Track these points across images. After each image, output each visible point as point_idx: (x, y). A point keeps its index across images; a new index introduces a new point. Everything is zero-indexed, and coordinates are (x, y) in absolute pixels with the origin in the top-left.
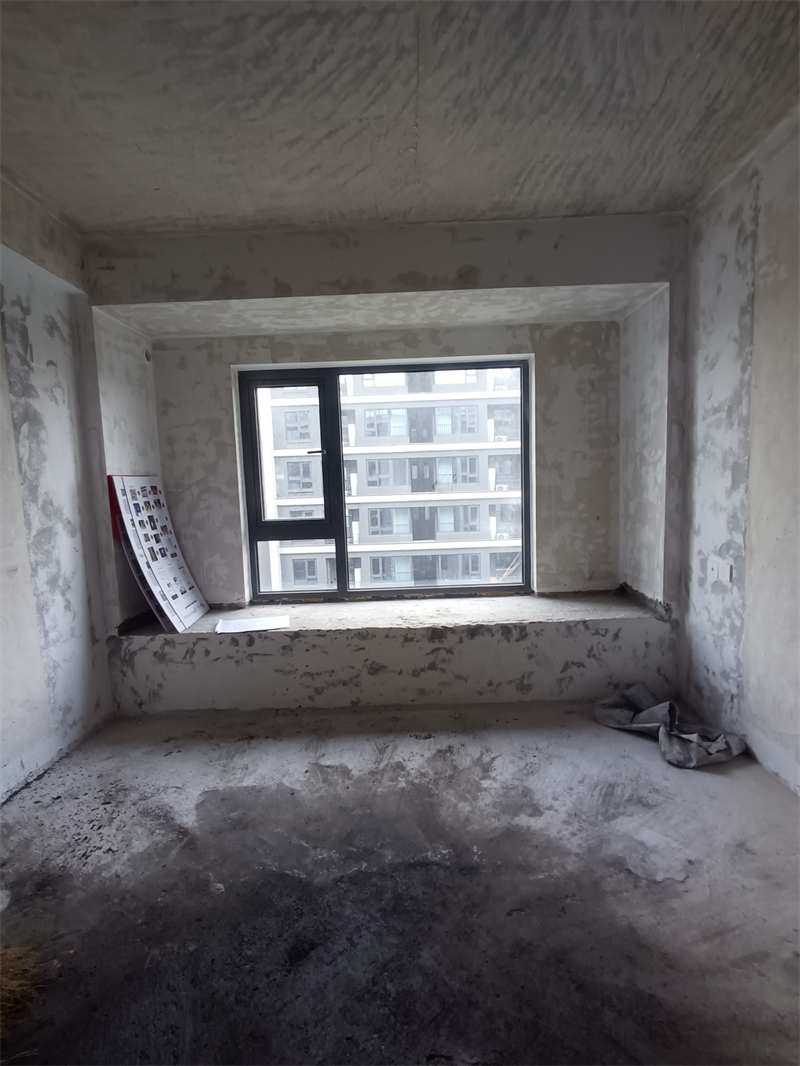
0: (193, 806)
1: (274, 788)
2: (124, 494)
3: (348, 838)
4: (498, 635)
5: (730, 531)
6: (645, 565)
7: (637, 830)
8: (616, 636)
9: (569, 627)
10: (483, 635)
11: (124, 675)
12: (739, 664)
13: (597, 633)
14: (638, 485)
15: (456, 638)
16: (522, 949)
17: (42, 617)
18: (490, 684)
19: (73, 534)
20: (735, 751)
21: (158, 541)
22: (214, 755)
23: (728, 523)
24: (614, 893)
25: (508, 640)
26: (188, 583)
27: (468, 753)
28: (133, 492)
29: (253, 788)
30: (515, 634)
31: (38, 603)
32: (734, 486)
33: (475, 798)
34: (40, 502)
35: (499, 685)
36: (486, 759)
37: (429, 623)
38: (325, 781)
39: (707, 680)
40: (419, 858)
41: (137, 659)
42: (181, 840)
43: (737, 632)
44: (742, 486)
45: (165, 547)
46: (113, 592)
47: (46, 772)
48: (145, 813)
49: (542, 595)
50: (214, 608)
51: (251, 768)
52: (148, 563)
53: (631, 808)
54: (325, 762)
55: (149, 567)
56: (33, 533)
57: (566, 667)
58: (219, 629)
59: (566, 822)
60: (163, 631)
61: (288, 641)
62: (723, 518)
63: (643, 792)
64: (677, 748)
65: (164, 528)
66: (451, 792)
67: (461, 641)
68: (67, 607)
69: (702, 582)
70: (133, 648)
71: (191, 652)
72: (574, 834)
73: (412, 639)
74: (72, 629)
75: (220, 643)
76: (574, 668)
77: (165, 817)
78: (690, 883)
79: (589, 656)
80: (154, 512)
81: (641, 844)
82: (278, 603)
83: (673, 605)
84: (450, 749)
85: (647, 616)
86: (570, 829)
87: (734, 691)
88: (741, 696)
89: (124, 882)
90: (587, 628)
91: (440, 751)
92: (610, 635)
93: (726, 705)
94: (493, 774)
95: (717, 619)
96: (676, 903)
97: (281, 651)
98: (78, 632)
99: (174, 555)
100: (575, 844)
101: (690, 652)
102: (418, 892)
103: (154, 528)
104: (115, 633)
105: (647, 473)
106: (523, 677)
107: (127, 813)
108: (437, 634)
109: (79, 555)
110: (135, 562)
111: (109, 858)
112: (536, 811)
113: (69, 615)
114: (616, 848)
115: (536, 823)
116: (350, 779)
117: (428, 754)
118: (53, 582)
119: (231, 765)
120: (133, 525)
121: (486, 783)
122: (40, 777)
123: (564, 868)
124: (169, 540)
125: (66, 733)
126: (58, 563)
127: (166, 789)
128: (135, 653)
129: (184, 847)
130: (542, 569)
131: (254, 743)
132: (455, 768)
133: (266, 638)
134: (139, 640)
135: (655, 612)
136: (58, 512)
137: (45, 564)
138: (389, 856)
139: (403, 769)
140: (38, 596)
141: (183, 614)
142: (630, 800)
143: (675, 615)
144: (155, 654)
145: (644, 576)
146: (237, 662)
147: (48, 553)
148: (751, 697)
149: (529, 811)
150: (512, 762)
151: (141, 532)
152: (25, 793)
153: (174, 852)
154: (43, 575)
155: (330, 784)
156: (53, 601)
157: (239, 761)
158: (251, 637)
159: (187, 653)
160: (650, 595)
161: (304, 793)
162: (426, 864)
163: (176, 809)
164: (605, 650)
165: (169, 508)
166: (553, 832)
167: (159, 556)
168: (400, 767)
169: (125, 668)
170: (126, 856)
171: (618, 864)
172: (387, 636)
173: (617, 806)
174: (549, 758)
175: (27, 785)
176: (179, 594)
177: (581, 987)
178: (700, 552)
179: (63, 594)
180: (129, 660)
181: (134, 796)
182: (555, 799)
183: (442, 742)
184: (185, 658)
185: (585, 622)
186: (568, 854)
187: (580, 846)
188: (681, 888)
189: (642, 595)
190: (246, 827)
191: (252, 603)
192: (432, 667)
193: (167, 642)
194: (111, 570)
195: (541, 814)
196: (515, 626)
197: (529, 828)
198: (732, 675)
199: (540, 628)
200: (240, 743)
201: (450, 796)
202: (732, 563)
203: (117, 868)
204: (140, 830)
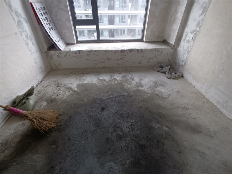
0: (76, 87)
1: (91, 83)
2: (37, 10)
3: (108, 92)
4: (136, 52)
5: (196, 27)
6: (172, 35)
7: (161, 89)
8: (162, 52)
9: (152, 50)
10: (133, 52)
11: (51, 60)
12: (187, 59)
13: (158, 51)
14: (176, 11)
15: (127, 52)
16: (140, 107)
17: (28, 47)
18: (133, 62)
19: (26, 22)
20: (180, 76)
21: (50, 25)
22: (77, 77)
23: (197, 24)
24: (156, 99)
25: (138, 53)
26: (60, 37)
27: (129, 77)
28: (39, 9)
29: (87, 83)
30: (140, 51)
31: (26, 43)
32: (202, 14)
33: (131, 85)
34: (14, 12)
35: (135, 63)
36: (132, 77)
37: (121, 49)
38: (101, 82)
39: (178, 62)
40: (121, 95)
41: (53, 57)
42: (76, 93)
43: (189, 52)
44: (204, 14)
45: (52, 27)
46: (43, 40)
47: (42, 81)
48: (67, 88)
49: (146, 42)
50: (68, 44)
51: (85, 80)
52: (49, 32)
53: (160, 86)
54: (100, 78)
55: (50, 33)
56: (16, 22)
57: (150, 59)
58: (72, 50)
59: (148, 88)
60: (58, 50)
61: (88, 53)
62: (196, 23)
63: (162, 83)
64: (170, 75)
65: (50, 21)
66: (126, 83)
67: (128, 53)
68: (33, 44)
69: (184, 40)
70: (52, 54)
71: (66, 55)
72: (149, 90)
73: (117, 53)
74: (36, 50)
75: (72, 53)
76: (151, 59)
77: (71, 89)
78: (169, 97)
79: (155, 57)
80: (46, 16)
81: (161, 92)
82: (83, 43)
83: (176, 46)
84: (125, 76)
85: (169, 48)
86: (149, 89)
87: (184, 64)
88: (185, 65)
89: (67, 100)
90: (156, 50)
91: (123, 76)
92: (160, 52)
93: (181, 67)
94: (134, 80)
95: (185, 49)
96: (166, 100)
97: (87, 55)
98: (37, 51)
99: (55, 29)
100: (149, 92)
101: (177, 56)
102: (122, 100)
103: (48, 21)
104: (46, 50)
105: (180, 8)
106: (140, 61)
107: (63, 88)
108: (123, 51)
109: (30, 29)
110: (46, 31)
111: (63, 96)
112: (142, 87)
113: (34, 46)
114: (157, 92)
115: (142, 89)
116: (106, 81)
117: (121, 77)
118: (27, 37)
119: (81, 79)
120: (42, 20)
121: (133, 82)
122: (41, 82)
123: (147, 95)
124: (52, 25)
125: (43, 73)
126: (26, 31)
127: (69, 84)
128: (52, 55)
129: (77, 94)
130: (147, 35)
131: (84, 75)
132: (126, 79)
133: (83, 52)
134: (52, 52)
135: (171, 47)
136: (20, 15)
137: (23, 32)
138: (116, 94)
139: (116, 79)
140: (25, 41)
141: (61, 45)
142: (160, 84)
143: (175, 48)
144: (57, 56)
145: (171, 38)
146: (77, 57)
147: (22, 28)
148: (187, 66)
149: (141, 87)
150: (138, 78)
151: (45, 22)
152: (39, 85)
153: (75, 95)
154: (24, 35)
155: (102, 82)
156: (29, 42)
157: (83, 78)
158: (79, 52)
159: (65, 55)
160: (171, 42)
161: (97, 84)
162: (123, 96)
163: (73, 87)
164: (158, 55)
165: (49, 14)
166: (146, 90)
167: (51, 30)
168: (115, 79)
169: (51, 59)
170: (66, 96)
171: (157, 95)
172: (111, 52)
173: (157, 86)
174: (145, 77)
175: (39, 84)
176: (59, 41)
177: (150, 112)
178: (187, 32)
179: (31, 40)
180: (51, 57)
181: (63, 85)
182: (146, 84)
183: (124, 74)
184: (65, 56)
185: (155, 49)
186: (148, 93)
187: (150, 92)
188: (167, 98)
189: (169, 43)
190: (88, 90)
191: (77, 43)
192: (121, 59)
193: (59, 53)
194: (40, 33)
195: (143, 87)
196: (140, 50)
197: (141, 89)
198: (184, 61)
199: (145, 50)
200: (81, 75)
201: (126, 84)
202: (194, 35)
203: (65, 98)
204: (67, 91)
